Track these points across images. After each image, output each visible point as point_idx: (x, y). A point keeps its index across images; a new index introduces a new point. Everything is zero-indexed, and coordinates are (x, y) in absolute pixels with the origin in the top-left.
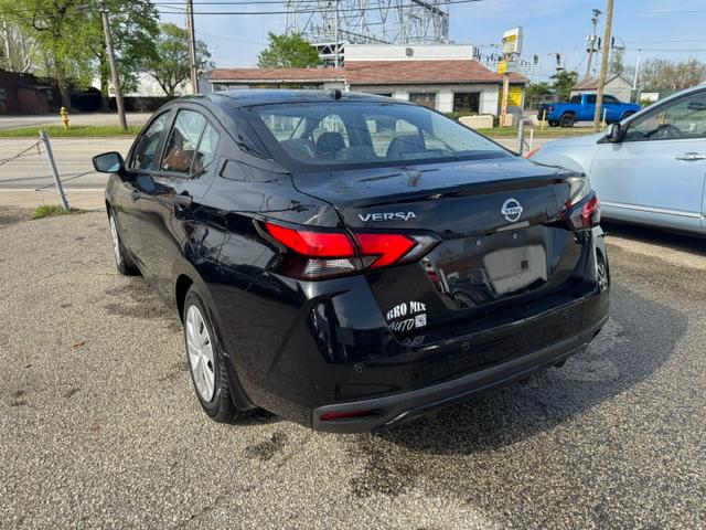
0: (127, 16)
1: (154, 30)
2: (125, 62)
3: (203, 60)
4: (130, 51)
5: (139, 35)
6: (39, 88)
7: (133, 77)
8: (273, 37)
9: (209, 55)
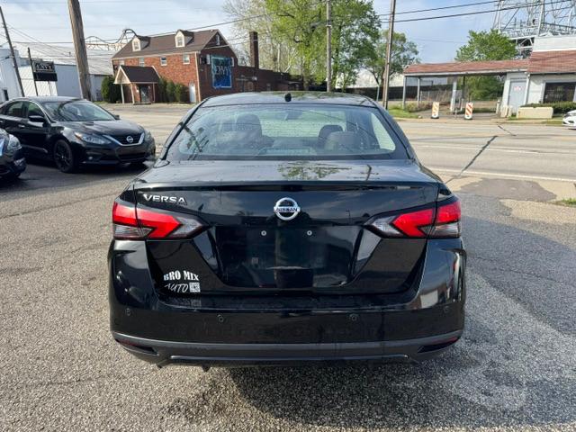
0: (357, 27)
1: (376, 36)
2: (352, 62)
3: (411, 58)
4: (355, 53)
5: (364, 40)
6: (290, 83)
7: (354, 73)
8: (473, 34)
9: (416, 53)
